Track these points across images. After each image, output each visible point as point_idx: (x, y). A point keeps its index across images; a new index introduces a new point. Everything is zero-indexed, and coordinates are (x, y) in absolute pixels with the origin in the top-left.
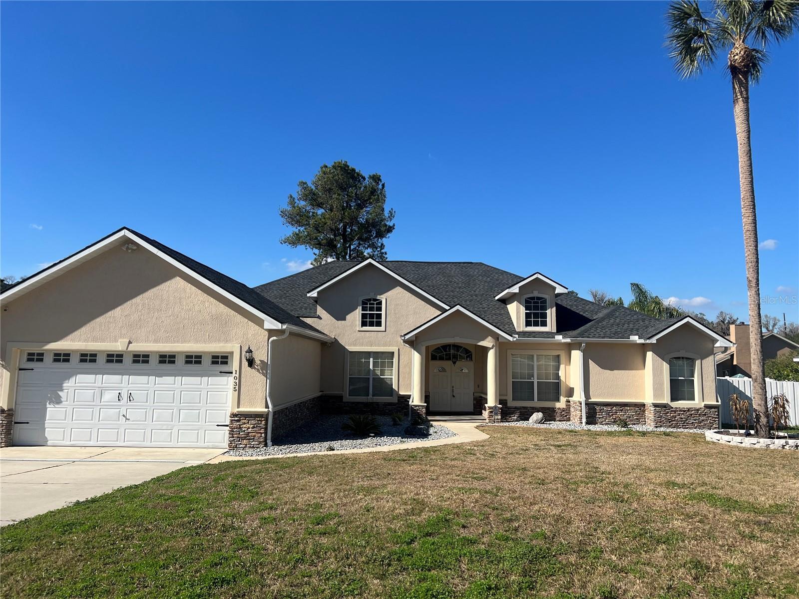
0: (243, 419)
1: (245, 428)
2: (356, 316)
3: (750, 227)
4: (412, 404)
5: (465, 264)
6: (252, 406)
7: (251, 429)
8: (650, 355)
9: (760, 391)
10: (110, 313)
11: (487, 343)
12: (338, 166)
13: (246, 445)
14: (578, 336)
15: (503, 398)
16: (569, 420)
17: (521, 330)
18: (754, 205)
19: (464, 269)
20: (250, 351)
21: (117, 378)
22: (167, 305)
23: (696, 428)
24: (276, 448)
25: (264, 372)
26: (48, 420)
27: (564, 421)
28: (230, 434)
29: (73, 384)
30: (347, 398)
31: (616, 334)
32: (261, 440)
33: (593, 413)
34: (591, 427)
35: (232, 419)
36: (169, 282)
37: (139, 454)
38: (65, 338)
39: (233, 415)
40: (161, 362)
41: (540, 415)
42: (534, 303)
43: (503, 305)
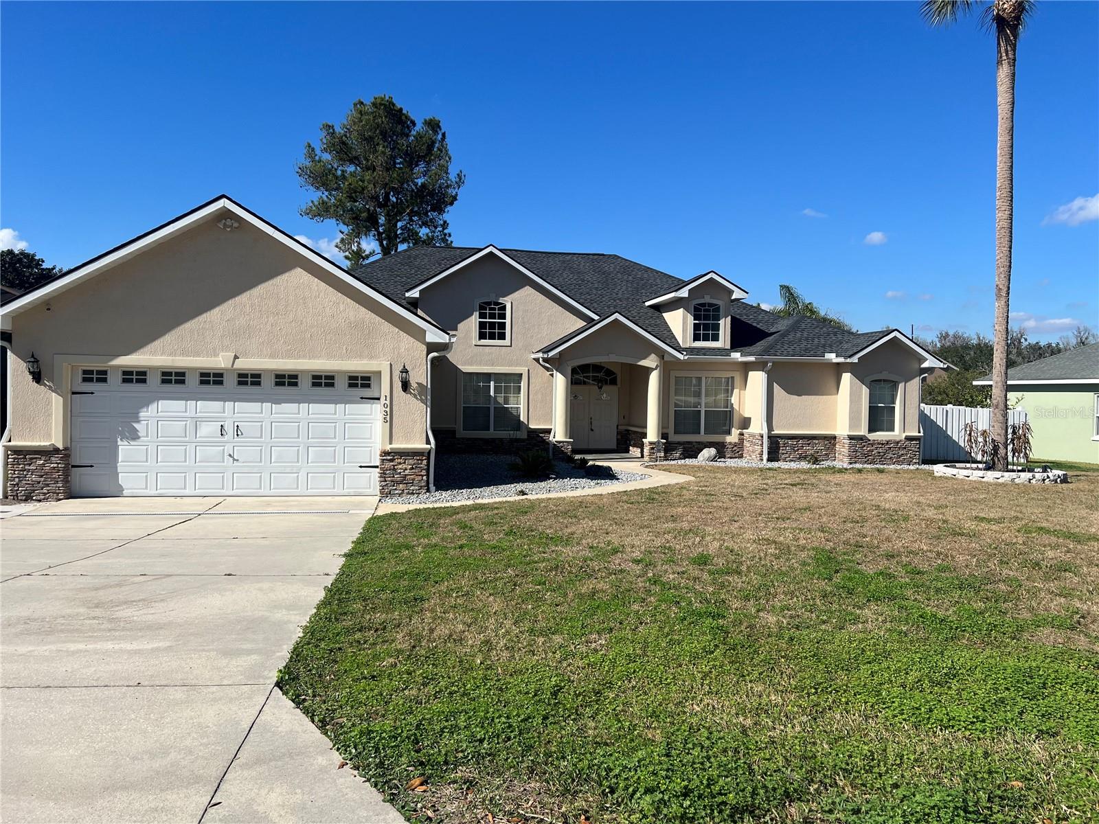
0: (398, 459)
1: (401, 469)
2: (472, 324)
3: (1006, 224)
4: (554, 440)
5: (596, 257)
6: (408, 441)
7: (408, 471)
8: (846, 377)
9: (1001, 418)
10: (204, 315)
11: (650, 362)
12: (381, 104)
13: (403, 490)
14: (763, 354)
15: (665, 431)
16: (741, 456)
17: (688, 345)
18: (1012, 197)
19: (596, 263)
20: (405, 371)
21: (217, 405)
22: (286, 307)
23: (894, 464)
24: (437, 494)
25: (424, 398)
26: (122, 462)
27: (736, 458)
28: (381, 477)
29: (154, 414)
30: (462, 433)
31: (806, 352)
32: (423, 484)
33: (776, 445)
34: (775, 465)
35: (385, 458)
36: (287, 274)
38: (141, 350)
39: (385, 453)
40: (277, 384)
41: (713, 451)
42: (705, 310)
43: (657, 314)
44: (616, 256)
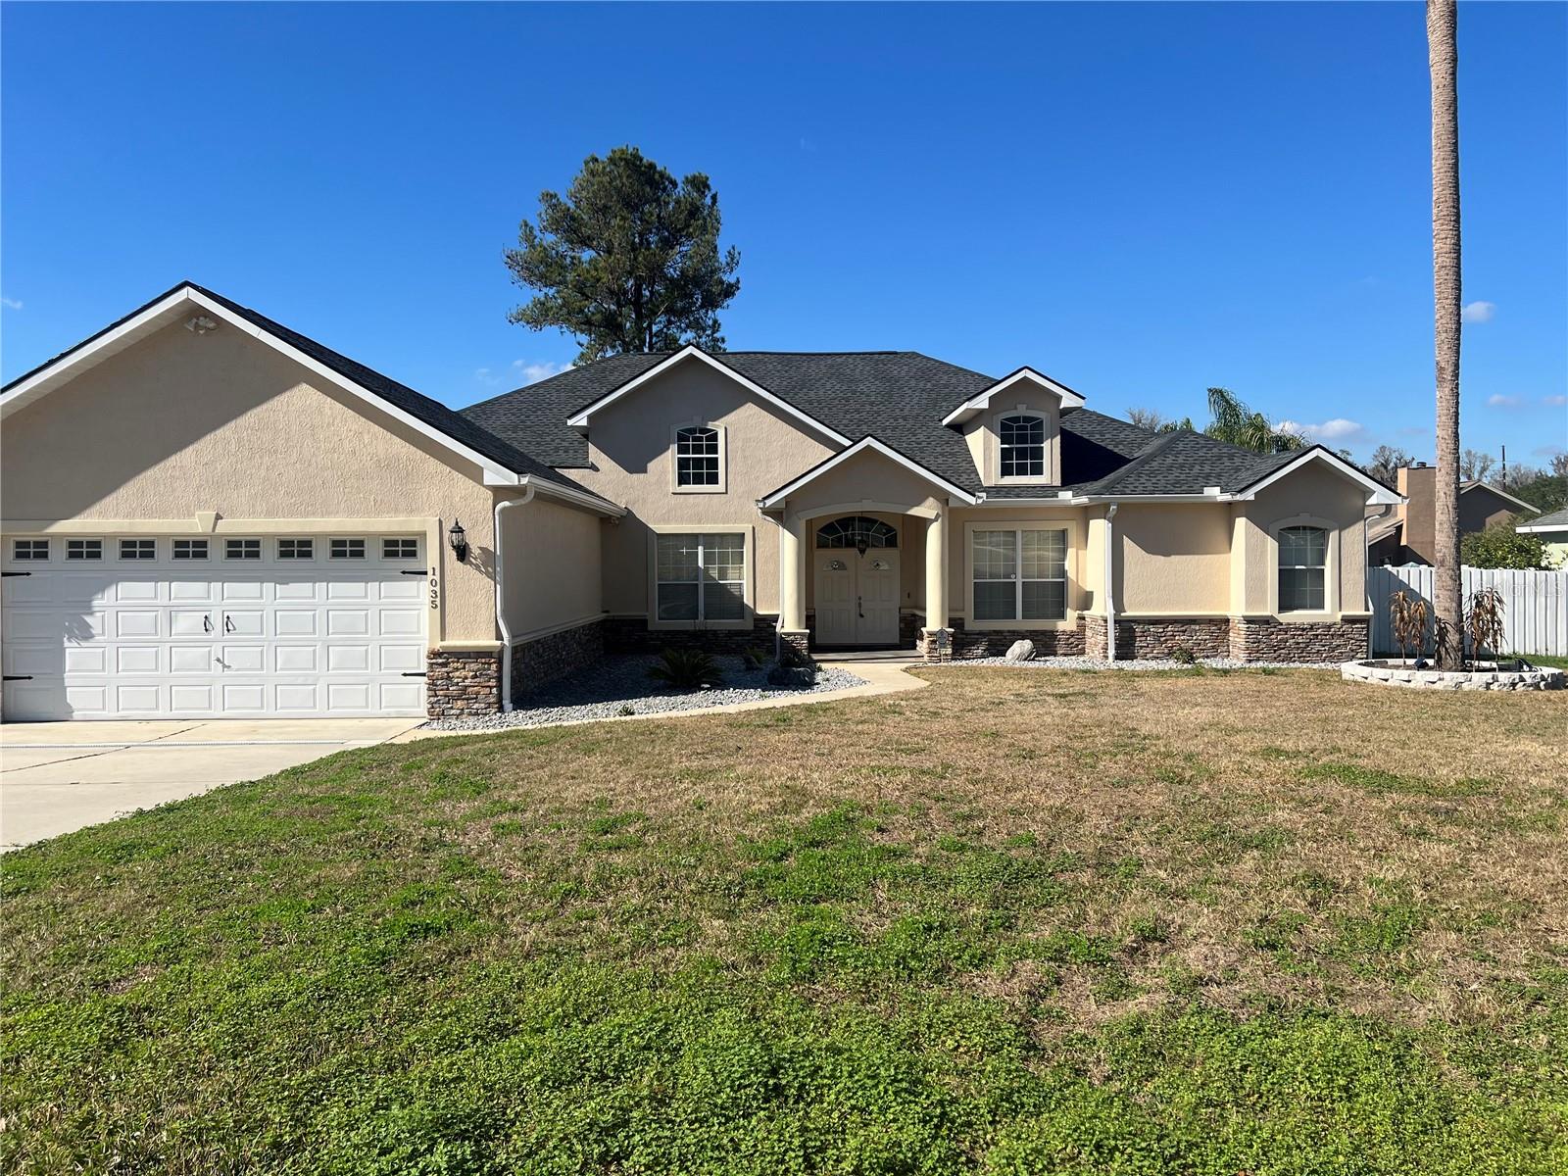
0: (453, 662)
1: (458, 677)
2: (667, 462)
4: (783, 631)
5: (883, 357)
6: (469, 635)
7: (470, 680)
8: (1241, 524)
9: (1450, 582)
10: (173, 458)
11: (927, 509)
12: (621, 159)
13: (463, 709)
14: (1103, 491)
15: (956, 615)
16: (1082, 652)
17: (992, 482)
18: (1458, 215)
19: (881, 366)
20: (459, 530)
21: (199, 587)
22: (287, 440)
23: (1324, 661)
24: (521, 714)
25: (490, 569)
26: (70, 671)
27: (1073, 655)
28: (429, 689)
29: (112, 602)
30: (656, 623)
31: (1176, 486)
32: (492, 700)
33: (1128, 637)
34: (1126, 665)
35: (434, 661)
36: (288, 394)
37: (252, 731)
38: (88, 511)
39: (435, 654)
40: (283, 555)
41: (1027, 644)
42: (1018, 428)
43: (957, 436)
44: (914, 353)
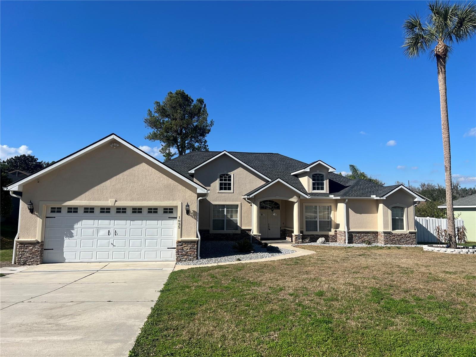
0: (184, 244)
1: (185, 249)
2: (217, 184)
3: (447, 139)
4: (253, 234)
5: (269, 154)
6: (189, 236)
7: (189, 250)
8: (381, 206)
9: (452, 224)
10: (103, 183)
11: (294, 199)
12: (179, 93)
13: (186, 259)
14: (344, 195)
15: (302, 230)
16: (336, 241)
17: (310, 192)
18: (449, 128)
19: (269, 157)
20: (188, 206)
21: (107, 222)
22: (138, 179)
23: (405, 244)
24: (203, 260)
25: (196, 217)
26: (66, 247)
27: (334, 242)
28: (177, 253)
29: (80, 226)
30: (212, 231)
31: (363, 195)
32: (195, 256)
33: (351, 237)
34: (351, 245)
35: (178, 244)
36: (139, 166)
37: (128, 266)
38: (76, 199)
39: (179, 242)
40: (133, 212)
41: (323, 239)
42: (317, 177)
43: (296, 178)
44: (278, 154)
